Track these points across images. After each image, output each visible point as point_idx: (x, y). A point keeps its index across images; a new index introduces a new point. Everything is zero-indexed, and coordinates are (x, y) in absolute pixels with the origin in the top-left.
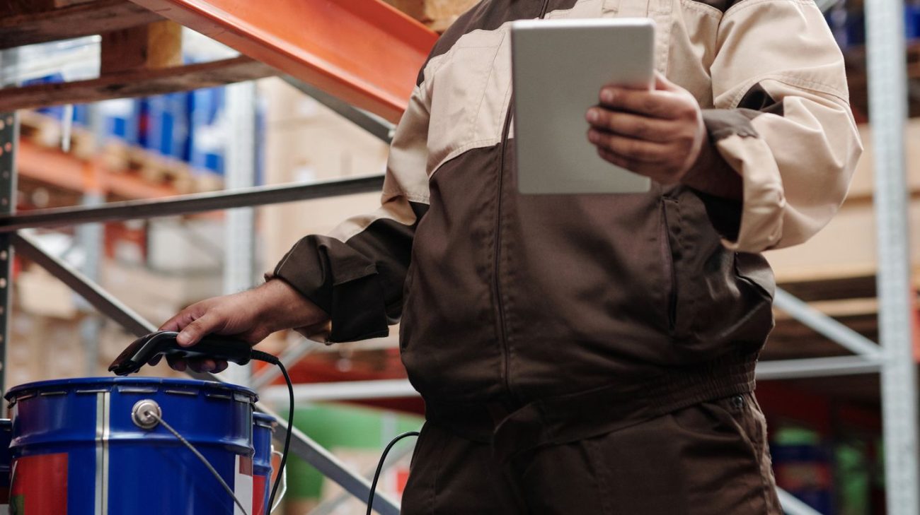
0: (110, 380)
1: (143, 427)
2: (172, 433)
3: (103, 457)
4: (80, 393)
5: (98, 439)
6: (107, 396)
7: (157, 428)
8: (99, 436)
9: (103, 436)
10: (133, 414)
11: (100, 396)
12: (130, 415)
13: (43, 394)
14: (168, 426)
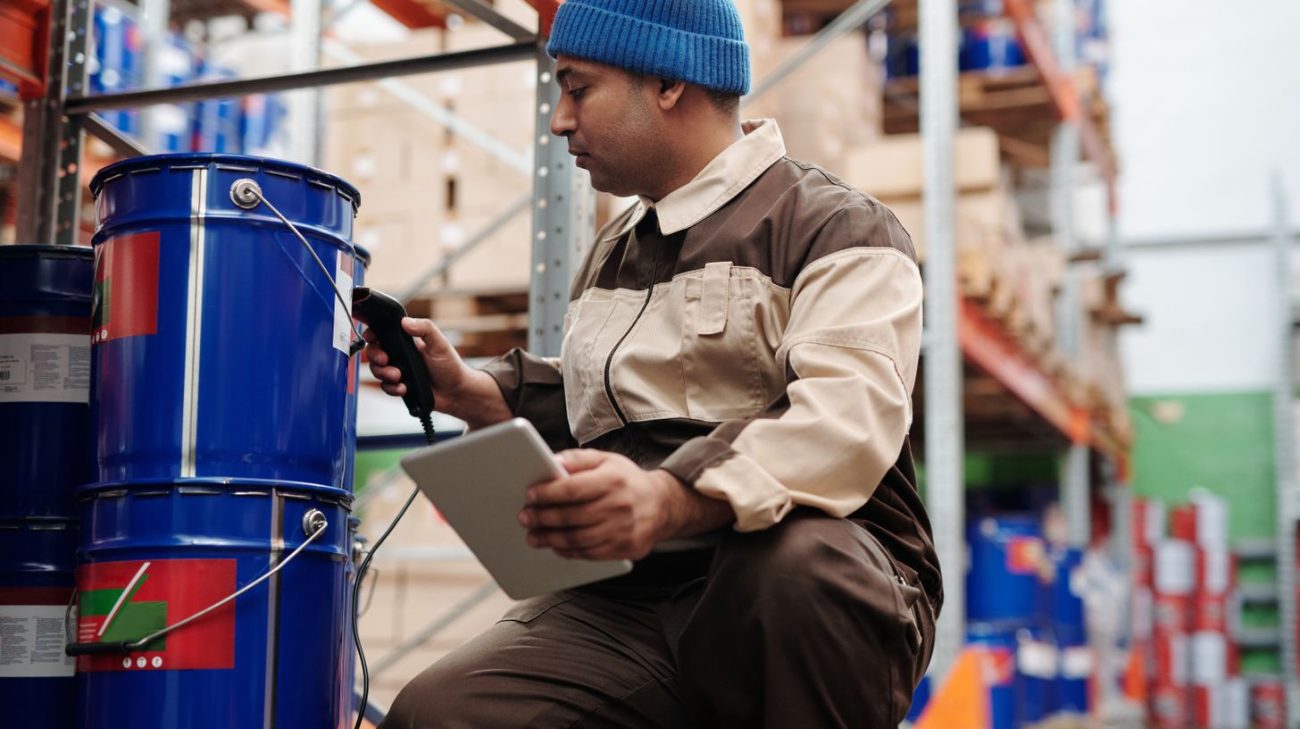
0: (208, 155)
1: (243, 207)
2: (278, 216)
3: (198, 235)
4: (174, 170)
5: (192, 216)
6: (205, 173)
7: (260, 208)
8: (194, 213)
9: (198, 213)
10: (231, 193)
11: (196, 173)
12: (229, 194)
13: (133, 172)
14: (274, 209)
